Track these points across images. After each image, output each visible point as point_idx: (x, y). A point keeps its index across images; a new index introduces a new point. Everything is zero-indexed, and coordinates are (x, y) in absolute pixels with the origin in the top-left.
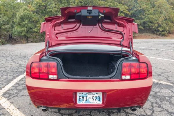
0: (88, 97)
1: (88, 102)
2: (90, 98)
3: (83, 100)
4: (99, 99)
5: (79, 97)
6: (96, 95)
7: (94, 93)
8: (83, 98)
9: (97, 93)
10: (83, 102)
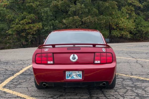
0: (73, 74)
1: (73, 78)
2: (74, 75)
3: (70, 77)
4: (80, 76)
5: (67, 74)
6: (78, 73)
7: (76, 72)
8: (70, 75)
9: (78, 72)
10: (70, 78)
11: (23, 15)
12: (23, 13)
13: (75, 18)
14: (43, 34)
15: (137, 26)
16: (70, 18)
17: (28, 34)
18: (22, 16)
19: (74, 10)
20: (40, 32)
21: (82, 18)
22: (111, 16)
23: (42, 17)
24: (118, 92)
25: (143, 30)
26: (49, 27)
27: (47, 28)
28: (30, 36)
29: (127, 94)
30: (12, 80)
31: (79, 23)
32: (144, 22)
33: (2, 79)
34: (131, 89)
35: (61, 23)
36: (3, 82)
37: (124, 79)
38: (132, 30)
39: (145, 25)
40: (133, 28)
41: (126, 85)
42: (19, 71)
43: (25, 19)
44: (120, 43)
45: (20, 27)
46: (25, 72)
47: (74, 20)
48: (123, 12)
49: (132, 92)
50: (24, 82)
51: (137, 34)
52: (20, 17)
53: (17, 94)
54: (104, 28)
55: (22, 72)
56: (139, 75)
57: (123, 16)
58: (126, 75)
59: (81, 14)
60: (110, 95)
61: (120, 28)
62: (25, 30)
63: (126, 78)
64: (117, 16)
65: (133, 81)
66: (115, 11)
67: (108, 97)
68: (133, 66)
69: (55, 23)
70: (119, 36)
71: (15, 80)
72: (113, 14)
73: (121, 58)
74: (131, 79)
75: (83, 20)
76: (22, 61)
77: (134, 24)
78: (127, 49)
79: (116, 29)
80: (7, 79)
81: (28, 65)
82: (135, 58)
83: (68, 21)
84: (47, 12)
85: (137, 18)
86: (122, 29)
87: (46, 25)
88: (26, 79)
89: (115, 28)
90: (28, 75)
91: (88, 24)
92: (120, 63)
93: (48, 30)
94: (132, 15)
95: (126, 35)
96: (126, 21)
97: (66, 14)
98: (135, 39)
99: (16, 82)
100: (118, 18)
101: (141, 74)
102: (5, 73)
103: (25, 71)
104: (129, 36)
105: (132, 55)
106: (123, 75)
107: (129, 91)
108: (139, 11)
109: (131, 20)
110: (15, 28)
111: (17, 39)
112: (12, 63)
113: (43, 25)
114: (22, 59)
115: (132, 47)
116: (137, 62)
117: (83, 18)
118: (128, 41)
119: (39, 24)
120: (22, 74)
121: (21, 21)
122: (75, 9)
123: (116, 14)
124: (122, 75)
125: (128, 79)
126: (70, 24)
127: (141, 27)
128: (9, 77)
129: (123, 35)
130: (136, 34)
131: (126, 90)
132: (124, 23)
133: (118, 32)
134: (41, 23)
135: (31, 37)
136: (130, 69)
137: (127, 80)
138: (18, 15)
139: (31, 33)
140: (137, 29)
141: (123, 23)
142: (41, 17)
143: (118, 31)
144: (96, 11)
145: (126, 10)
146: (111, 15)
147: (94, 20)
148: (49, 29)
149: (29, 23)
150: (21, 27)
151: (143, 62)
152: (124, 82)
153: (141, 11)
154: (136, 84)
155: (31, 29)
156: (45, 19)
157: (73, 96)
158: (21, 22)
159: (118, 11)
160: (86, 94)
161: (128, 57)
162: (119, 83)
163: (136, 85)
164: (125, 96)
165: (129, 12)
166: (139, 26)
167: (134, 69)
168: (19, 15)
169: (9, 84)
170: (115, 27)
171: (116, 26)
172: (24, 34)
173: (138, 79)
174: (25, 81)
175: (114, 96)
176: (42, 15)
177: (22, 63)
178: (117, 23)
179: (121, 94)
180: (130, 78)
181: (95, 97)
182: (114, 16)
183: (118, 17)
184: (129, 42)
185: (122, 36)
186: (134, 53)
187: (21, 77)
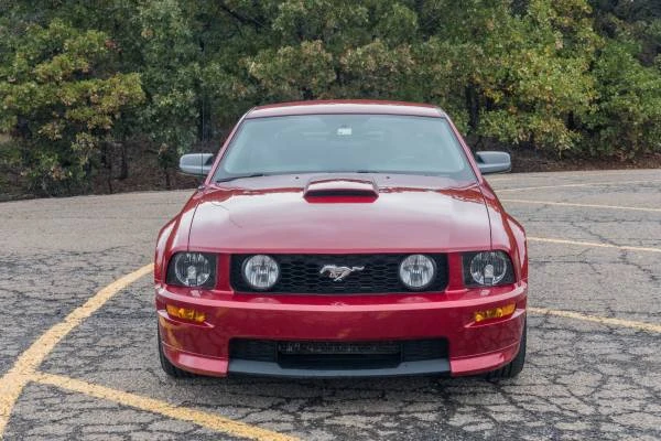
11: (46, 35)
12: (46, 27)
13: (308, 51)
14: (149, 131)
15: (604, 92)
16: (282, 51)
17: (74, 127)
18: (46, 42)
19: (300, 13)
20: (136, 122)
21: (337, 49)
22: (477, 43)
23: (142, 46)
24: (565, 385)
25: (631, 109)
26: (179, 95)
27: (170, 101)
28: (83, 140)
29: (606, 393)
30: (67, 338)
31: (322, 74)
32: (637, 72)
33: (15, 335)
34: (620, 371)
35: (236, 74)
36: (27, 347)
37: (579, 334)
38: (580, 111)
39: (643, 86)
40: (585, 98)
41: (593, 356)
42: (84, 301)
43: (56, 53)
44: (523, 171)
45: (32, 93)
46: (114, 305)
47: (298, 60)
48: (534, 22)
49: (628, 386)
50: (124, 346)
51: (605, 127)
52: (31, 44)
53: (115, 397)
54: (444, 99)
55: (100, 306)
56: (643, 313)
57: (537, 41)
58: (585, 314)
59: (335, 30)
60: (531, 397)
61: (522, 99)
62: (60, 107)
63: (589, 329)
64: (509, 42)
65: (624, 339)
66: (500, 17)
67: (524, 405)
68: (609, 279)
69: (207, 73)
70: (516, 140)
71: (82, 341)
72: (486, 34)
73: (545, 240)
74: (611, 331)
75: (344, 61)
76: (82, 258)
77: (590, 81)
78: (566, 201)
79: (504, 107)
80: (41, 334)
81: (117, 272)
82: (611, 243)
83: (269, 66)
84: (167, 18)
85: (605, 49)
86: (529, 108)
87: (162, 83)
88: (130, 334)
89: (497, 101)
90: (131, 317)
91: (370, 81)
92: (548, 265)
93: (173, 112)
94: (581, 35)
95: (550, 134)
96: (550, 63)
97: (258, 32)
98: (593, 153)
99: (89, 346)
100: (513, 51)
101: (651, 312)
102: (20, 311)
103: (114, 302)
104: (565, 139)
105: (599, 228)
106: (571, 314)
107: (612, 379)
108: (613, 19)
109: (571, 59)
110: (9, 98)
111: (18, 153)
112: (37, 267)
113: (150, 87)
114: (76, 247)
115: (589, 191)
116: (624, 258)
117: (345, 51)
118: (557, 164)
119: (130, 78)
120: (103, 313)
121: (41, 66)
122: (305, 6)
123: (501, 31)
124: (565, 313)
125: (596, 333)
126: (278, 79)
127: (623, 93)
128: (46, 327)
129: (533, 133)
130: (599, 128)
131: (599, 377)
132: (541, 74)
133: (512, 119)
134: (137, 76)
135: (91, 145)
136: (598, 288)
137: (596, 337)
138: (22, 33)
139: (90, 126)
140: (604, 105)
141: (535, 74)
142: (138, 44)
143: (511, 114)
144: (407, 15)
145: (550, 11)
146: (478, 34)
147: (400, 61)
148: (178, 105)
149: (79, 75)
150: (42, 95)
151: (652, 259)
152: (581, 345)
153: (620, 19)
154: (638, 351)
155: (89, 103)
156: (156, 56)
157: (368, 401)
158: (40, 69)
159: (513, 16)
160: (426, 393)
161: (579, 236)
162: (560, 350)
163: (640, 357)
164: (600, 402)
165: (566, 21)
166: (612, 89)
167: (619, 290)
168: (29, 36)
169: (61, 355)
170: (497, 97)
171: (501, 88)
172: (52, 129)
173: (642, 330)
174: (126, 341)
175: (552, 400)
176: (143, 34)
177: (84, 265)
178: (508, 75)
179: (580, 393)
180: (603, 328)
181: (470, 405)
182: (495, 42)
183: (512, 47)
184: (565, 168)
185: (532, 141)
186: (605, 219)
187: (102, 324)
